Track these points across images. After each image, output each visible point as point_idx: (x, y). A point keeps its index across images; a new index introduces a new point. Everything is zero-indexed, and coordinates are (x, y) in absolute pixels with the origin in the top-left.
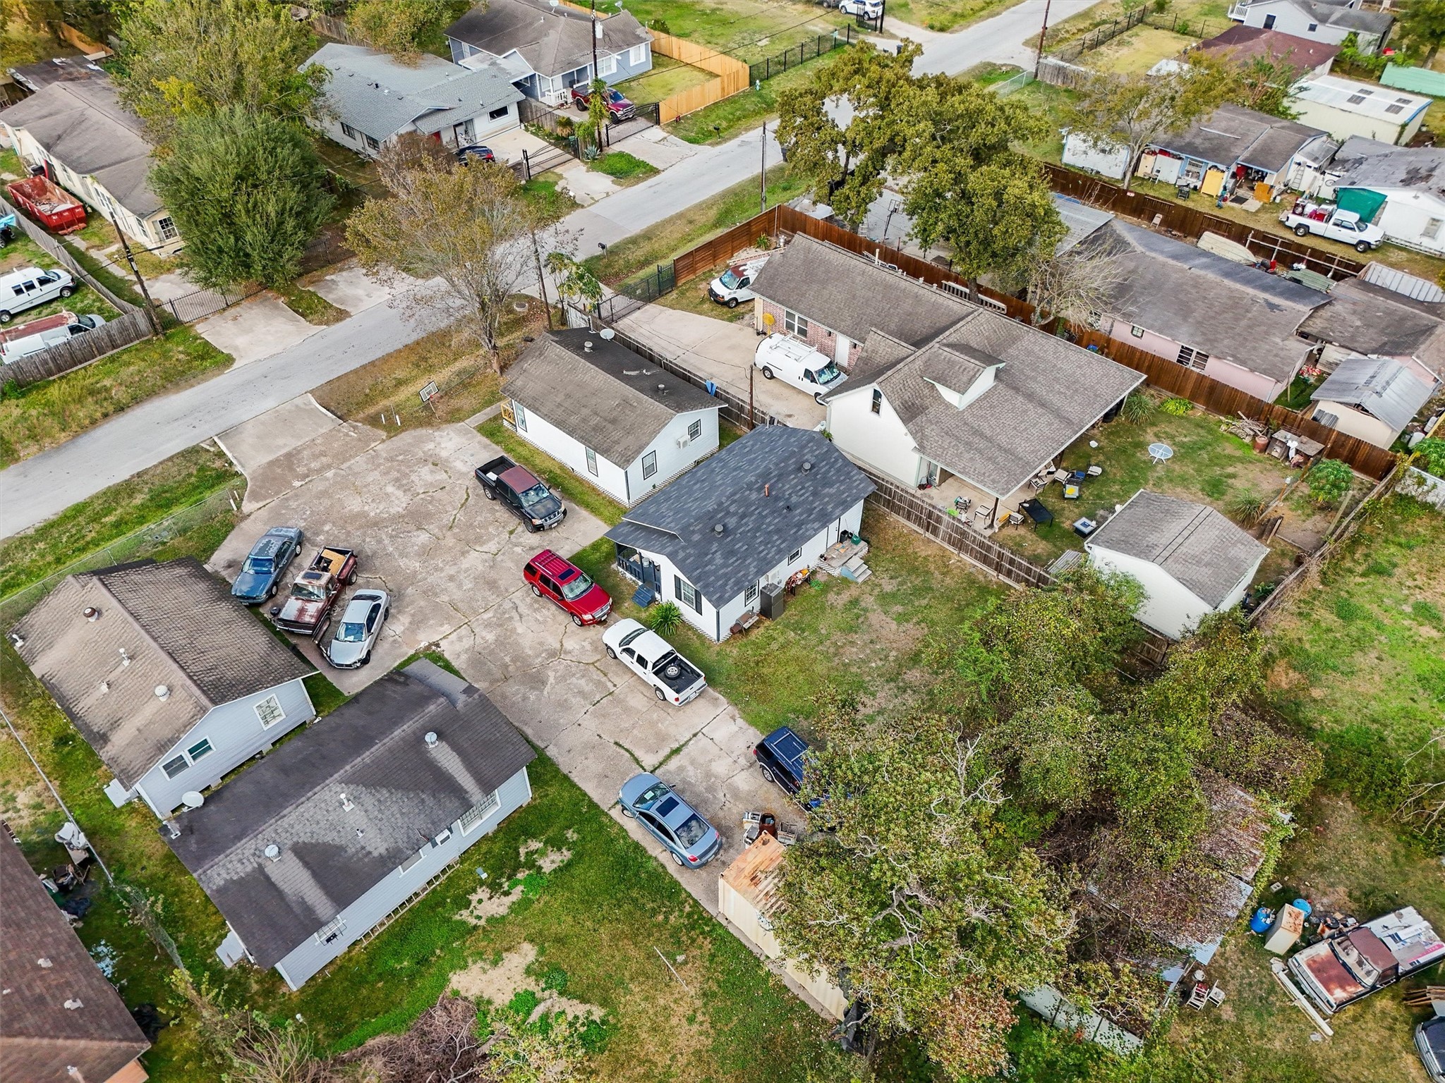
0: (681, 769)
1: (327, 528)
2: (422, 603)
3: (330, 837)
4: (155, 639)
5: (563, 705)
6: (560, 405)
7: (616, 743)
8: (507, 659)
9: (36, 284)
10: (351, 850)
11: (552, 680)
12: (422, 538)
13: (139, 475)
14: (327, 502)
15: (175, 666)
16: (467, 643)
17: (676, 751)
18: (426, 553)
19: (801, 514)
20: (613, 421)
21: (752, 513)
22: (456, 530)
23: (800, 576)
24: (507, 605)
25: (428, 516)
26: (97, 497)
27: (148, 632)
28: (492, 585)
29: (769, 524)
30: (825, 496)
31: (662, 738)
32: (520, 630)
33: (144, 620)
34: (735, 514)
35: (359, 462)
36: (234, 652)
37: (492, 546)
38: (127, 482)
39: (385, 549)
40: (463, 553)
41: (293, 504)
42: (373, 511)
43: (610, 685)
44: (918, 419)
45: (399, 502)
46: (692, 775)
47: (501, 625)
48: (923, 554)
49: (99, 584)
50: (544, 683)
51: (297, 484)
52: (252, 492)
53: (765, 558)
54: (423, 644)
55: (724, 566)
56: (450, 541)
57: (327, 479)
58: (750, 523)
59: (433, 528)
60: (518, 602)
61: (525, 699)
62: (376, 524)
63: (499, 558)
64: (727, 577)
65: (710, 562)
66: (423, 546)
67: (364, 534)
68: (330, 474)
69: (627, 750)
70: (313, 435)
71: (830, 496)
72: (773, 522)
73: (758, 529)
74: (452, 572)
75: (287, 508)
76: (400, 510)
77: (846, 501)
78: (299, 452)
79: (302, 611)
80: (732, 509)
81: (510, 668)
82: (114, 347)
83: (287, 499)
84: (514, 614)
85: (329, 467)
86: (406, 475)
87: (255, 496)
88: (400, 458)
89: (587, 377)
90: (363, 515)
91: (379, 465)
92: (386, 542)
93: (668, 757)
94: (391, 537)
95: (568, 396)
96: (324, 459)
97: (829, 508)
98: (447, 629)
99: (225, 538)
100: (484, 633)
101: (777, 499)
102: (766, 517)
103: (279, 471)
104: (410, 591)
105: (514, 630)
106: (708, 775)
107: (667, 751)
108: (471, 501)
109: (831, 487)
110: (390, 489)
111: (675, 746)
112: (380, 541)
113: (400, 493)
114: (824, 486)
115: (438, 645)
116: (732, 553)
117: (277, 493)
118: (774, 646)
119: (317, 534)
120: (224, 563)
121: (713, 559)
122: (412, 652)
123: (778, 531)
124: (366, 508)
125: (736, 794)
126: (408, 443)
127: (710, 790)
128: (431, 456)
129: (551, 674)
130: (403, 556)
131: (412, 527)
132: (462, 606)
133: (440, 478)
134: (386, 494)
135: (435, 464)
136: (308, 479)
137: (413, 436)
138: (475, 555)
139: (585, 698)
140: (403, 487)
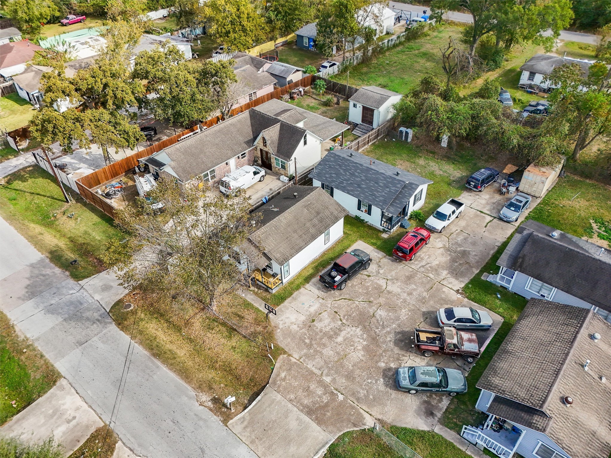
1: (382, 365)
2: (432, 302)
4: (567, 355)
5: (474, 244)
6: (301, 236)
7: (486, 227)
8: (456, 264)
11: (462, 248)
12: (381, 313)
14: (357, 372)
15: (579, 336)
16: (452, 280)
17: (481, 212)
18: (392, 308)
22: (372, 299)
24: (422, 269)
25: (362, 314)
27: (564, 360)
28: (410, 277)
31: (477, 215)
32: (437, 263)
36: (545, 326)
37: (382, 282)
39: (395, 329)
40: (390, 293)
41: (362, 393)
42: (361, 343)
43: (457, 232)
45: (351, 332)
46: (488, 207)
47: (436, 270)
49: (546, 405)
50: (464, 251)
51: (341, 397)
52: (355, 425)
54: (459, 296)
56: (382, 300)
57: (334, 380)
60: (419, 266)
61: (475, 255)
62: (374, 339)
63: (389, 277)
66: (388, 311)
67: (384, 342)
68: (328, 379)
69: (487, 224)
70: (285, 402)
74: (406, 295)
75: (367, 396)
76: (358, 330)
78: (305, 406)
81: (461, 262)
83: (358, 399)
84: (427, 266)
85: (321, 383)
86: (325, 334)
87: (359, 422)
88: (307, 341)
89: (284, 221)
90: (366, 349)
91: (316, 351)
92: (388, 329)
93: (484, 213)
95: (295, 231)
96: (313, 386)
98: (445, 289)
99: (405, 429)
100: (444, 275)
103: (329, 414)
104: (424, 310)
105: (438, 265)
106: (487, 204)
107: (482, 214)
108: (347, 296)
110: (340, 339)
112: (389, 333)
115: (457, 290)
117: (353, 408)
120: (430, 420)
122: (466, 300)
124: (360, 348)
126: (292, 340)
127: (494, 203)
128: (305, 325)
129: (459, 249)
130: (398, 318)
131: (373, 320)
132: (428, 286)
133: (326, 316)
134: (345, 340)
135: (313, 321)
136: (335, 392)
137: (284, 338)
138: (389, 288)
139: (467, 238)
140: (337, 332)
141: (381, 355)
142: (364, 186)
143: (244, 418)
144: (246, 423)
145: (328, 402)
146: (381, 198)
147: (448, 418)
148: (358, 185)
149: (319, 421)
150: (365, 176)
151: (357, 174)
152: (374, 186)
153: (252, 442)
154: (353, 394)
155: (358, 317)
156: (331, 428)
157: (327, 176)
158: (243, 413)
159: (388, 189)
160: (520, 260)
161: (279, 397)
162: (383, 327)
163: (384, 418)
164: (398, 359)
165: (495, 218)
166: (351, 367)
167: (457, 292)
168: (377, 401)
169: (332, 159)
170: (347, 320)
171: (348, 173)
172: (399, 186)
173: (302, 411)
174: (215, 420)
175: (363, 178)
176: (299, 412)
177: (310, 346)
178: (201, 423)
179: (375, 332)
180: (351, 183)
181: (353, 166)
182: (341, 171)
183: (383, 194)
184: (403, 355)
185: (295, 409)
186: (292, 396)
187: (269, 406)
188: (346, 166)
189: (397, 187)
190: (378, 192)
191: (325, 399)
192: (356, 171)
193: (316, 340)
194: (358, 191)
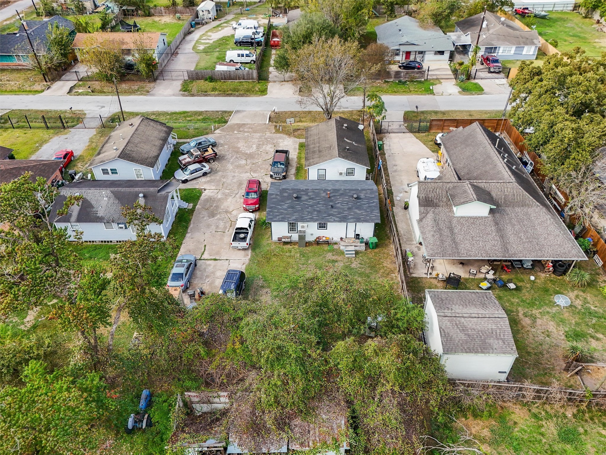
0: (210, 265)
2: (218, 178)
3: (93, 203)
4: (131, 137)
5: (209, 226)
7: (205, 246)
8: (214, 205)
9: (245, 56)
10: (94, 210)
11: (216, 218)
12: (243, 162)
13: (206, 111)
14: (235, 140)
15: (125, 144)
16: (212, 194)
17: (215, 260)
18: (239, 166)
19: (335, 212)
20: (320, 151)
21: (316, 200)
22: (254, 165)
23: (324, 239)
24: (236, 192)
25: (253, 158)
26: (191, 112)
27: (133, 135)
29: (318, 207)
30: (354, 212)
31: (218, 253)
32: (228, 200)
33: (137, 132)
34: (309, 196)
35: (257, 135)
38: (202, 112)
39: (230, 159)
40: (246, 172)
41: (227, 137)
42: (242, 149)
43: (228, 230)
44: (429, 209)
45: (251, 150)
46: (210, 269)
47: (226, 196)
48: (385, 265)
50: (213, 217)
51: (235, 132)
52: (223, 128)
53: (303, 217)
55: (285, 209)
56: (248, 167)
57: (244, 135)
58: (311, 202)
59: (249, 161)
61: (203, 217)
62: (238, 152)
64: (282, 214)
65: (281, 205)
66: (240, 164)
68: (246, 134)
69: (205, 249)
70: (257, 122)
71: (356, 213)
72: (321, 207)
73: (311, 206)
75: (225, 136)
76: (249, 152)
77: (360, 219)
78: (247, 125)
79: (185, 159)
80: (309, 194)
81: (212, 208)
82: (244, 79)
83: (228, 135)
84: (234, 195)
85: (249, 132)
86: (263, 145)
87: (222, 130)
88: (269, 140)
90: (239, 148)
91: (261, 138)
92: (233, 158)
93: (211, 259)
96: (250, 130)
97: (350, 217)
98: (214, 188)
100: (219, 195)
101: (332, 201)
102: (320, 204)
103: (236, 127)
104: (220, 173)
106: (213, 273)
107: (214, 258)
109: (359, 210)
110: (254, 146)
111: (217, 258)
113: (255, 148)
114: (356, 208)
116: (293, 207)
117: (228, 132)
118: (288, 254)
121: (283, 205)
122: (198, 187)
123: (319, 212)
124: (242, 147)
125: (213, 282)
127: (207, 277)
129: (218, 216)
130: (232, 164)
131: (245, 158)
132: (225, 185)
136: (239, 132)
137: (281, 136)
138: (249, 174)
139: (216, 228)
140: (258, 147)
144: (265, 114)
149: (237, 124)
153: (257, 112)
156: (232, 124)
162: (237, 158)
165: (200, 259)
166: (240, 140)
167: (205, 190)
168: (219, 137)
173: (247, 123)
191: (241, 129)
193: (266, 141)
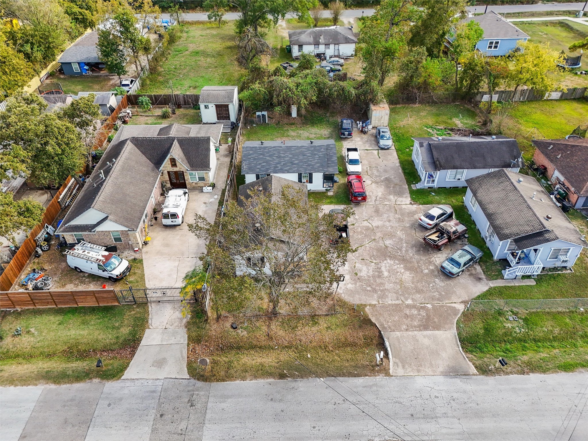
1: (426, 271)
2: (406, 218)
5: (386, 171)
7: (380, 158)
8: (392, 188)
11: (383, 177)
12: (388, 242)
14: (419, 285)
15: (515, 184)
16: (401, 199)
18: (391, 236)
22: (373, 238)
24: (377, 202)
25: (379, 250)
27: (524, 199)
28: (377, 211)
31: (367, 153)
32: (381, 193)
33: (525, 205)
35: (390, 301)
37: (365, 224)
39: (407, 246)
40: (378, 227)
41: (436, 294)
42: (400, 268)
45: (386, 265)
46: (367, 145)
47: (385, 198)
49: (545, 226)
50: (386, 178)
51: (429, 306)
52: (456, 315)
54: (415, 206)
56: (379, 235)
57: (413, 299)
59: (381, 244)
60: (373, 201)
61: (395, 178)
62: (403, 260)
63: (366, 218)
66: (390, 239)
67: (411, 258)
68: (409, 302)
69: (378, 155)
70: (405, 334)
75: (440, 294)
76: (389, 261)
78: (419, 326)
81: (392, 186)
83: (438, 299)
84: (378, 198)
85: (408, 306)
86: (374, 276)
87: (455, 311)
88: (369, 289)
90: (406, 268)
91: (381, 291)
93: (371, 150)
94: (401, 250)
96: (408, 312)
99: (479, 296)
100: (393, 199)
103: (436, 320)
104: (408, 225)
105: (383, 194)
106: (364, 143)
107: (369, 151)
110: (386, 274)
112: (407, 251)
115: (411, 203)
117: (443, 306)
119: (433, 271)
120: (482, 282)
122: (421, 206)
124: (403, 271)
126: (359, 295)
127: (368, 141)
128: (354, 280)
129: (382, 179)
130: (401, 239)
131: (389, 249)
132: (393, 210)
133: (360, 266)
134: (389, 272)
135: (356, 274)
136: (423, 305)
137: (353, 297)
138: (374, 225)
139: (378, 169)
140: (379, 271)
141: (419, 266)
142: (296, 162)
143: (395, 363)
144: (400, 364)
145: (427, 314)
146: (318, 165)
147: (489, 275)
148: (291, 163)
149: (437, 327)
150: (291, 154)
151: (282, 155)
152: (305, 159)
153: (419, 371)
154: (433, 299)
155: (379, 254)
156: (447, 326)
157: (259, 167)
158: (391, 360)
159: (317, 156)
160: (438, 163)
161: (398, 334)
163: (464, 299)
164: (430, 262)
165: (378, 150)
166: (412, 285)
168: (448, 294)
169: (251, 152)
170: (375, 260)
171: (275, 158)
172: (322, 150)
173: (420, 330)
174: (380, 379)
175: (291, 156)
176: (420, 332)
177: (375, 291)
178: (375, 388)
179: (400, 256)
180: (284, 164)
181: (274, 150)
182: (268, 158)
183: (316, 161)
184: (430, 258)
185: (416, 332)
186: (405, 327)
187: (399, 342)
188: (267, 153)
189: (322, 152)
190: (311, 161)
191: (423, 313)
192: (279, 153)
193: (373, 284)
194: (295, 167)
